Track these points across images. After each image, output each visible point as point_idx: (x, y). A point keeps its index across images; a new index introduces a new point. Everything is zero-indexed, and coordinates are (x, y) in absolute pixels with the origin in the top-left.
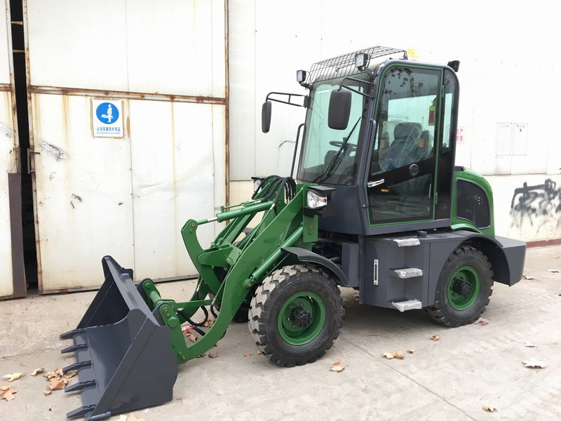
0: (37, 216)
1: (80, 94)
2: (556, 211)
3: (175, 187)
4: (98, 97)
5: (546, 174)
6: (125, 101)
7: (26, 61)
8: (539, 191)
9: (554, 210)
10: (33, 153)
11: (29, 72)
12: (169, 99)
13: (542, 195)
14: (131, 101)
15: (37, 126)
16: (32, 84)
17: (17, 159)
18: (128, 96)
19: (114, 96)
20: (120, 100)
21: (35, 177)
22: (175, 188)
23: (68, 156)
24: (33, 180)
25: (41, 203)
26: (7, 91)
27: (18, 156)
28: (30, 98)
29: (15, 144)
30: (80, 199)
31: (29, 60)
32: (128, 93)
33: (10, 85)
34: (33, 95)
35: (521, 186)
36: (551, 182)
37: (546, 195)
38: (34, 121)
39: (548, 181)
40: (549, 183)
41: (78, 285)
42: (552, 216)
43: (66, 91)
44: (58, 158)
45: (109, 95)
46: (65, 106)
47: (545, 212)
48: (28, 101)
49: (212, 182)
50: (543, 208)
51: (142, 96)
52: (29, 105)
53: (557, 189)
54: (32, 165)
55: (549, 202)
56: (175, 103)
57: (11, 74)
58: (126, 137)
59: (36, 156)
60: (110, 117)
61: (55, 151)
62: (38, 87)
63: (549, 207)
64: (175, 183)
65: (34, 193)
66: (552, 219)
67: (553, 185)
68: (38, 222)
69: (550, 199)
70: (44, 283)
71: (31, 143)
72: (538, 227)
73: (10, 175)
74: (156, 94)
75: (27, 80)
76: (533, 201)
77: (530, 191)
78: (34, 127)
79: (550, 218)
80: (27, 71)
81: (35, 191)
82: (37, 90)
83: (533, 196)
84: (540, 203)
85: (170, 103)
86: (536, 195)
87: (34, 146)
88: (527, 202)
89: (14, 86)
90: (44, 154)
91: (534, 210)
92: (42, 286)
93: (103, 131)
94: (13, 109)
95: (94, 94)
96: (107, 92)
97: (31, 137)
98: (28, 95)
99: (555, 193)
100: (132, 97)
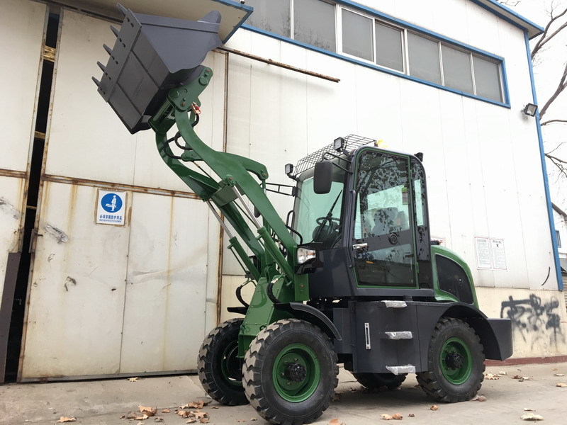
0: (29, 297)
1: (89, 184)
2: (547, 328)
3: (169, 275)
4: (105, 189)
5: (529, 289)
6: (129, 193)
7: (44, 153)
8: (526, 306)
9: (544, 327)
10: (37, 235)
11: (45, 163)
12: (170, 194)
13: (529, 310)
14: (135, 194)
15: (44, 211)
16: (47, 173)
17: (19, 240)
18: (133, 189)
19: (120, 188)
20: (125, 193)
21: (34, 258)
22: (169, 277)
23: (69, 239)
24: (31, 261)
25: (35, 284)
26: (22, 178)
27: (22, 236)
28: (42, 185)
29: (20, 226)
30: (74, 282)
31: (46, 153)
32: (133, 186)
33: (26, 173)
34: (45, 182)
35: (507, 299)
36: (536, 298)
37: (533, 310)
38: (42, 206)
39: (532, 296)
40: (534, 299)
41: (60, 374)
42: (543, 332)
43: (76, 181)
44: (60, 241)
45: (115, 187)
46: (74, 196)
47: (535, 328)
48: (40, 188)
49: (205, 272)
50: (532, 323)
51: (145, 190)
52: (40, 191)
53: (542, 305)
54: (34, 246)
55: (538, 318)
56: (175, 198)
57: (28, 164)
58: (127, 225)
59: (39, 238)
60: (113, 207)
61: (57, 235)
62: (51, 176)
63: (538, 323)
64: (169, 271)
65: (30, 273)
66: (544, 336)
67: (538, 301)
68: (29, 303)
69: (538, 315)
70: (24, 369)
71: (36, 225)
72: (531, 343)
73: (11, 255)
74: (158, 189)
75: (42, 170)
76: (521, 315)
77: (517, 306)
78: (42, 211)
79: (542, 335)
80: (43, 162)
81: (32, 271)
82: (51, 179)
83: (520, 310)
84: (529, 318)
85: (171, 198)
86: (524, 310)
87: (38, 229)
88: (516, 316)
89: (29, 174)
90: (46, 236)
91: (524, 325)
92: (21, 372)
93: (105, 219)
94: (25, 194)
95: (101, 186)
96: (113, 185)
97: (37, 220)
98: (41, 182)
99: (542, 309)
100: (136, 190)
